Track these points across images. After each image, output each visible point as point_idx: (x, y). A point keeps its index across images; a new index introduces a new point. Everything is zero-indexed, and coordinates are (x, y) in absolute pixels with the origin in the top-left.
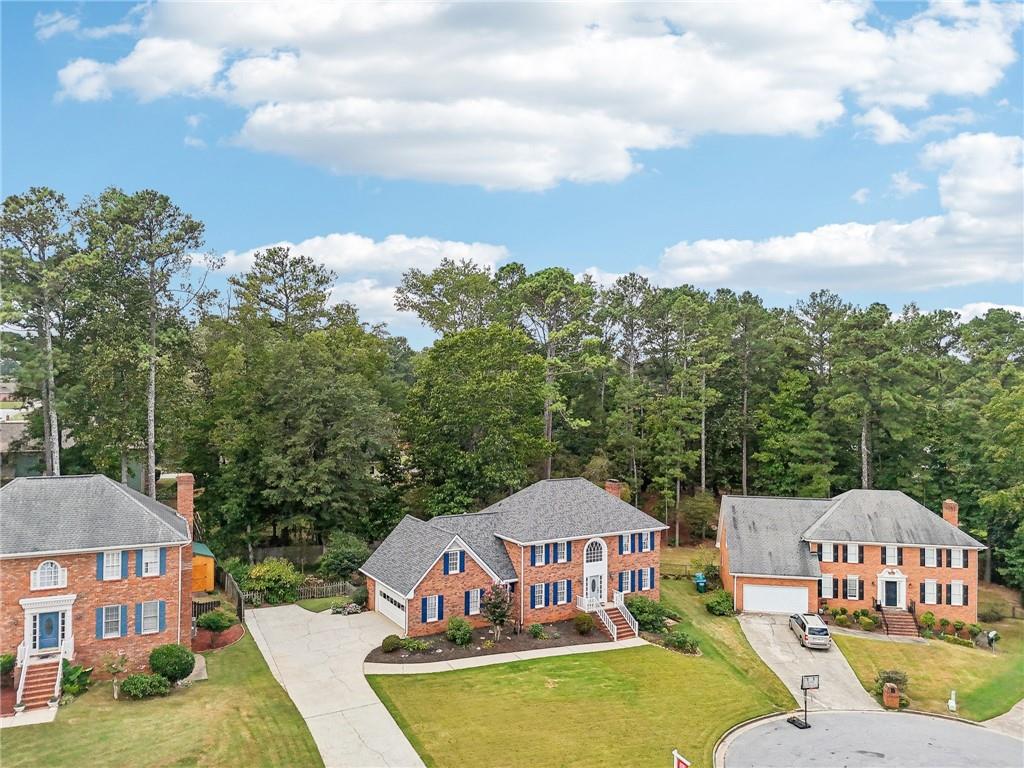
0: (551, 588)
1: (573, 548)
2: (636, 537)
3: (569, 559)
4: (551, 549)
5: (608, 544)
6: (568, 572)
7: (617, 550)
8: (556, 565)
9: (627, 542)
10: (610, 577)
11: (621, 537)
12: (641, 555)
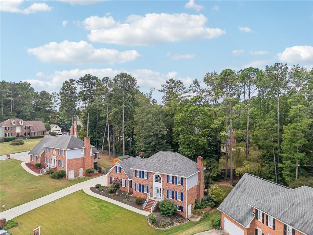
0: (141, 186)
1: (149, 175)
2: (175, 178)
3: (148, 178)
4: (142, 173)
5: (163, 177)
6: (147, 183)
7: (166, 180)
8: (143, 179)
9: (170, 179)
10: (163, 190)
11: (168, 176)
12: (176, 186)
